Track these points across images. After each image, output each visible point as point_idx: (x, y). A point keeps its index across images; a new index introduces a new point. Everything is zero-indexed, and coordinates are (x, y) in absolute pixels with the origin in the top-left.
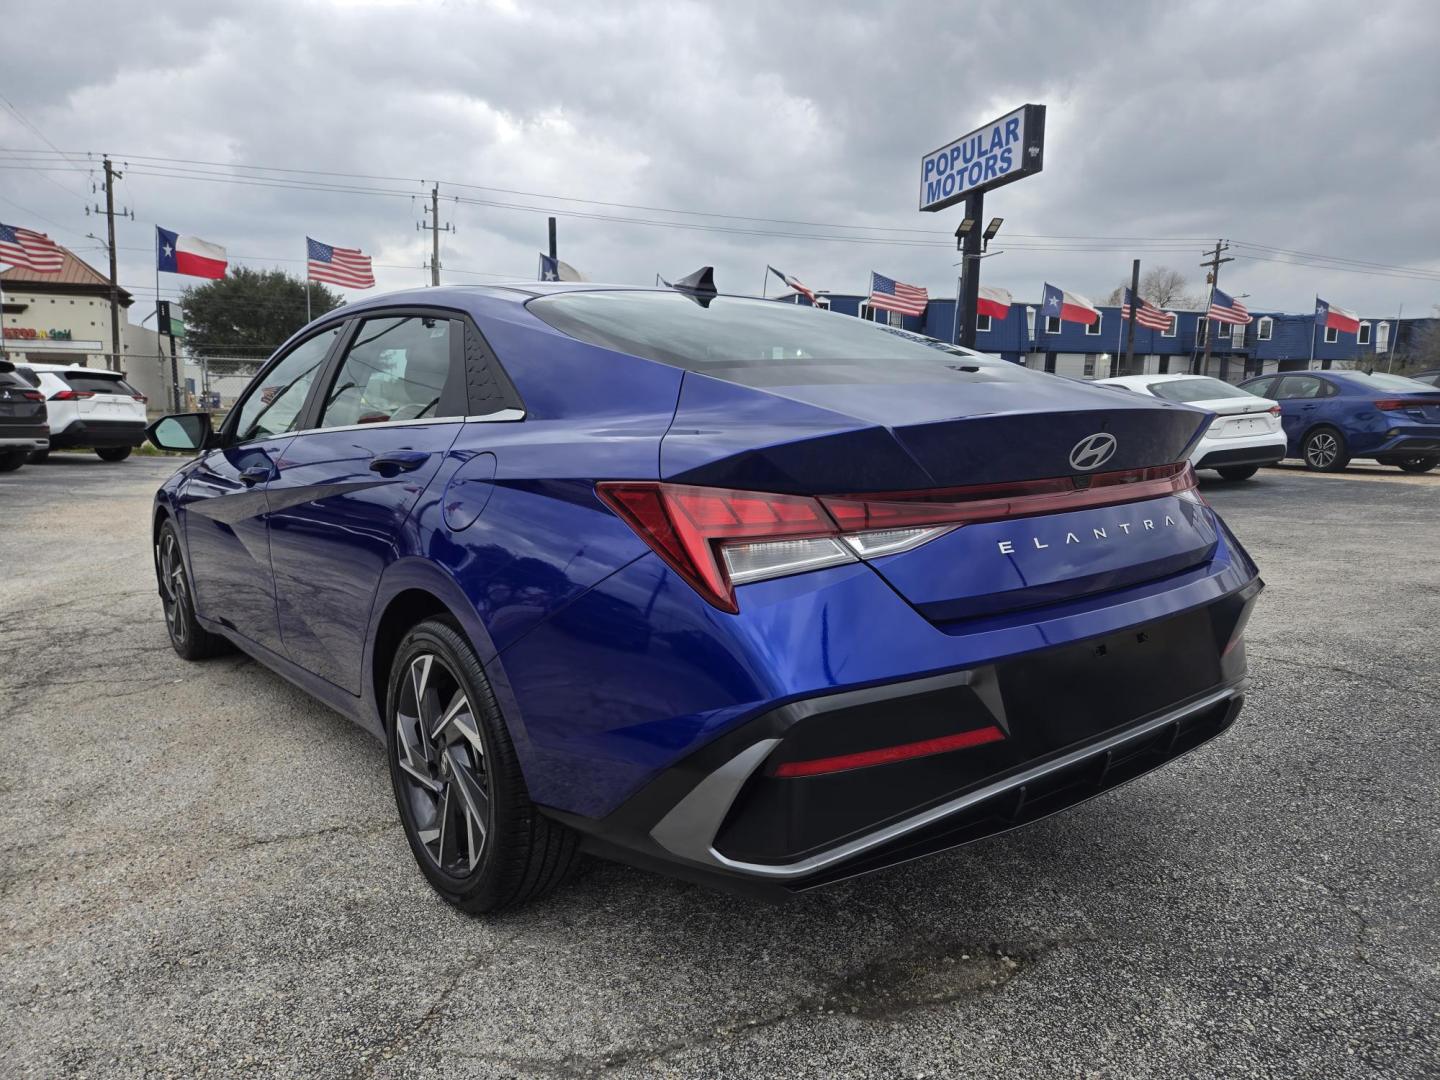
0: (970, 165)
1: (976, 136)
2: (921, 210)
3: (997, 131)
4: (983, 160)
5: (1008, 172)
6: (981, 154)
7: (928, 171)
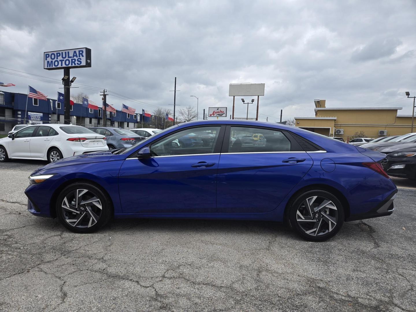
0: (65, 59)
1: (67, 51)
2: (44, 69)
3: (75, 52)
4: (70, 59)
5: (80, 65)
6: (69, 57)
7: (46, 57)
